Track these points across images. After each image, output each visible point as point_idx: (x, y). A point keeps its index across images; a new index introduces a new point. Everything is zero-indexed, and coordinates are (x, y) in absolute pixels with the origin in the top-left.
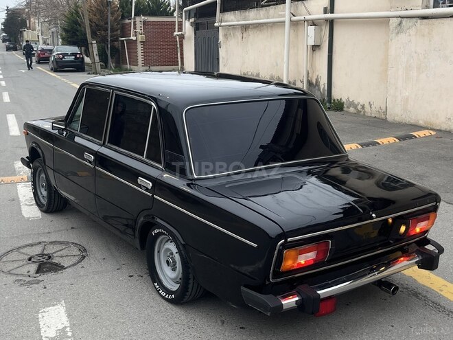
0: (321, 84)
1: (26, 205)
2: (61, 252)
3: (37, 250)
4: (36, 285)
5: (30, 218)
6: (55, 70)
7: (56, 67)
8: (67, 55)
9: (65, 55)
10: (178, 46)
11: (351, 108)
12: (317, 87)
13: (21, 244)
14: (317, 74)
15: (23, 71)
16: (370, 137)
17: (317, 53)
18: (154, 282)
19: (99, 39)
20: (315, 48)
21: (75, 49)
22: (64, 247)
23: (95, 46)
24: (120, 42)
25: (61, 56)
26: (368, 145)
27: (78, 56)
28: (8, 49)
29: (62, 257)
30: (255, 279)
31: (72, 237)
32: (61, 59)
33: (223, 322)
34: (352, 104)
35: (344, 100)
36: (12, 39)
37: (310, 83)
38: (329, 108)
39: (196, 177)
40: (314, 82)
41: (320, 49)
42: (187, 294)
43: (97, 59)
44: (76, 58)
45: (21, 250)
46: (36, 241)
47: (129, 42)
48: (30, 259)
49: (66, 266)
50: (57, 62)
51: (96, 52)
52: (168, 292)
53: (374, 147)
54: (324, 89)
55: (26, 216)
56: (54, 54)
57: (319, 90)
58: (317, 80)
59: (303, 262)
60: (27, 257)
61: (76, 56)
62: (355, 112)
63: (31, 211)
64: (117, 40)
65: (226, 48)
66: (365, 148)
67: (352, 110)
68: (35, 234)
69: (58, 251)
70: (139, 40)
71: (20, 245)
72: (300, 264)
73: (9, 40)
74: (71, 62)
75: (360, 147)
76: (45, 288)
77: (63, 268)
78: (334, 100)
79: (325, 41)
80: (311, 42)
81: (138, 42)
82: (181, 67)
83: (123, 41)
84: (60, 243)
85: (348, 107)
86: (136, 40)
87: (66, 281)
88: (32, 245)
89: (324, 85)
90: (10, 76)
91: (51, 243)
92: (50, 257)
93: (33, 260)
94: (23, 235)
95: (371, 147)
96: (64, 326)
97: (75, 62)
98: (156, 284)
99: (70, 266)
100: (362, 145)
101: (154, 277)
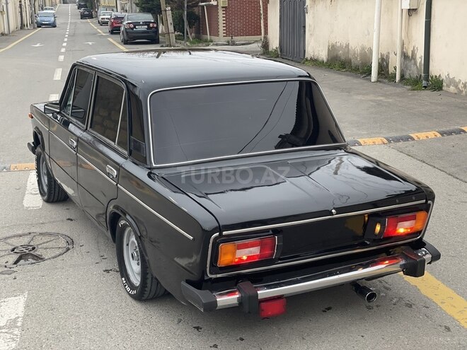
0: (418, 56)
1: (31, 194)
2: (47, 244)
3: (25, 241)
4: (7, 276)
5: (29, 207)
6: (126, 42)
7: (126, 38)
8: (138, 24)
9: (136, 24)
10: (262, 12)
11: (451, 87)
12: (413, 61)
13: (11, 234)
14: (413, 44)
15: (90, 43)
16: (458, 124)
17: (414, 18)
18: (122, 277)
19: (175, 5)
20: (411, 12)
21: (148, 17)
22: (52, 238)
23: (169, 13)
24: (200, 8)
25: (132, 26)
26: (450, 133)
27: (151, 25)
28: (83, 16)
29: (46, 249)
30: (192, 273)
31: (66, 229)
32: (132, 29)
33: (180, 321)
34: (453, 82)
35: (443, 77)
36: (88, 4)
37: (405, 56)
38: (425, 87)
39: (154, 165)
40: (410, 54)
41: (416, 13)
42: (146, 289)
43: (171, 28)
44: (149, 28)
45: (9, 241)
46: (26, 231)
47: (210, 7)
48: (13, 250)
49: (46, 258)
50: (127, 32)
51: (170, 20)
52: (132, 287)
53: (458, 135)
54: (420, 63)
55: (25, 205)
56: (124, 23)
57: (415, 64)
58: (413, 52)
59: (245, 258)
60: (11, 248)
61: (148, 25)
62: (456, 91)
63: (34, 200)
64: (196, 4)
65: (313, 13)
66: (446, 137)
67: (452, 89)
68: (28, 225)
69: (44, 243)
70: (221, 5)
71: (8, 236)
72: (240, 259)
73: (85, 6)
74: (144, 32)
75: (439, 135)
76: (15, 278)
77: (43, 259)
78: (432, 77)
79: (423, 4)
80: (406, 6)
81: (219, 7)
82: (265, 37)
83: (203, 6)
84: (50, 234)
85: (448, 86)
86: (217, 6)
87: (39, 273)
88: (21, 236)
89: (421, 58)
90: (74, 49)
91: (41, 234)
92: (34, 248)
93: (15, 250)
94: (14, 225)
95: (454, 136)
96: (17, 316)
97: (148, 32)
98: (123, 279)
99: (50, 259)
100: (442, 134)
101: (123, 271)
